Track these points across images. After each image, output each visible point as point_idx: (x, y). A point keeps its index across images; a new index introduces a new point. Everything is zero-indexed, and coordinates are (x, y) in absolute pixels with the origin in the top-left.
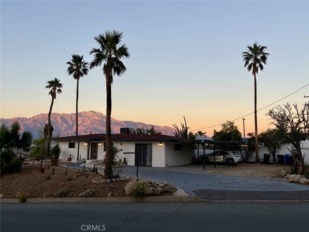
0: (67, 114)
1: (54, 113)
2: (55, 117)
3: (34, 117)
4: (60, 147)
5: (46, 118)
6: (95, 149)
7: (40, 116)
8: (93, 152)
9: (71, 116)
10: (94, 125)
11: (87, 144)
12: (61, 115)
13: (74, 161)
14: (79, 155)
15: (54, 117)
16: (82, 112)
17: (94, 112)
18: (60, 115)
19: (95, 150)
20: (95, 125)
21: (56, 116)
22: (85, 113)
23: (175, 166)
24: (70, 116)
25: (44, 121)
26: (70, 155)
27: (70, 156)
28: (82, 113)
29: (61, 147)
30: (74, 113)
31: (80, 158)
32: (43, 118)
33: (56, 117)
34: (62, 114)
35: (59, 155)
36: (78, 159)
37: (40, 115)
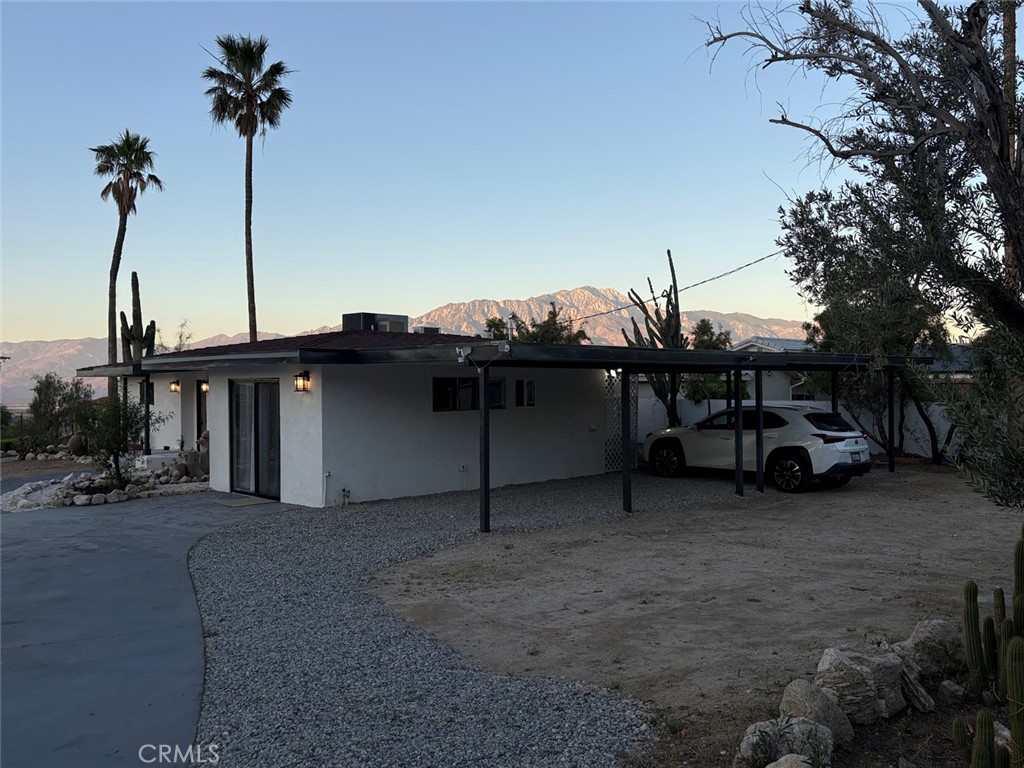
0: (518, 302)
1: (483, 301)
2: (486, 310)
3: (429, 314)
5: (460, 317)
7: (445, 311)
9: (529, 306)
10: (594, 329)
12: (502, 305)
15: (483, 310)
16: (559, 293)
17: (595, 289)
18: (497, 304)
20: (598, 330)
21: (488, 307)
22: (568, 293)
23: (429, 497)
24: (525, 306)
25: (455, 324)
28: (558, 296)
30: (535, 297)
32: (454, 316)
33: (488, 311)
34: (505, 302)
37: (446, 307)
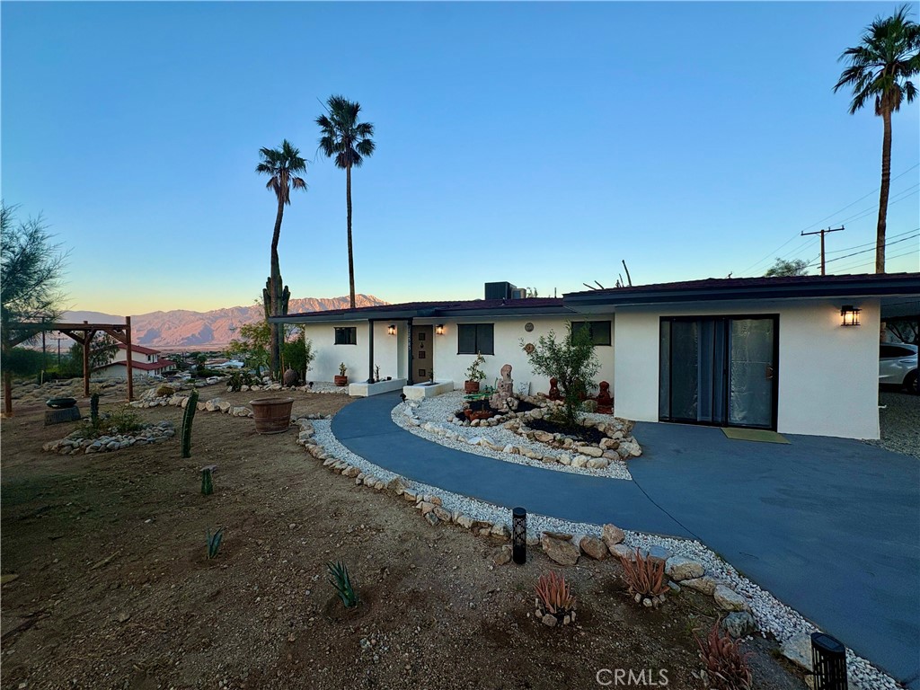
4: (307, 342)
6: (422, 347)
8: (416, 355)
11: (395, 331)
13: (359, 388)
14: (375, 369)
19: (422, 350)
26: (342, 365)
27: (343, 370)
29: (310, 343)
31: (378, 377)
35: (306, 368)
36: (371, 381)
